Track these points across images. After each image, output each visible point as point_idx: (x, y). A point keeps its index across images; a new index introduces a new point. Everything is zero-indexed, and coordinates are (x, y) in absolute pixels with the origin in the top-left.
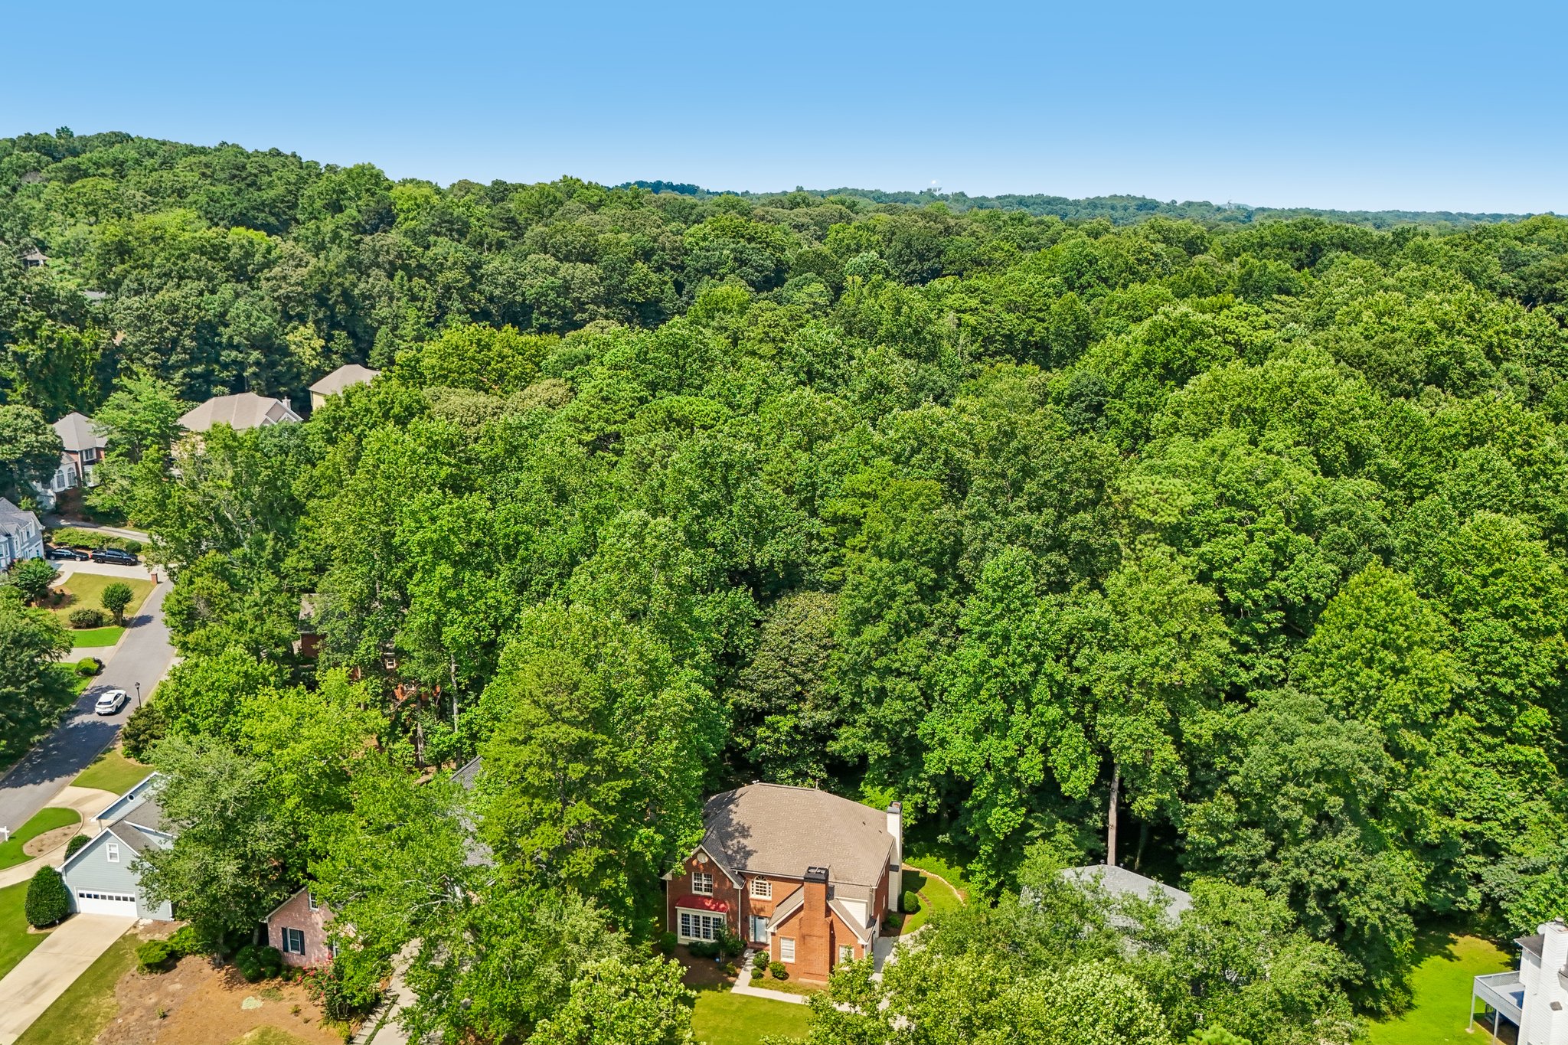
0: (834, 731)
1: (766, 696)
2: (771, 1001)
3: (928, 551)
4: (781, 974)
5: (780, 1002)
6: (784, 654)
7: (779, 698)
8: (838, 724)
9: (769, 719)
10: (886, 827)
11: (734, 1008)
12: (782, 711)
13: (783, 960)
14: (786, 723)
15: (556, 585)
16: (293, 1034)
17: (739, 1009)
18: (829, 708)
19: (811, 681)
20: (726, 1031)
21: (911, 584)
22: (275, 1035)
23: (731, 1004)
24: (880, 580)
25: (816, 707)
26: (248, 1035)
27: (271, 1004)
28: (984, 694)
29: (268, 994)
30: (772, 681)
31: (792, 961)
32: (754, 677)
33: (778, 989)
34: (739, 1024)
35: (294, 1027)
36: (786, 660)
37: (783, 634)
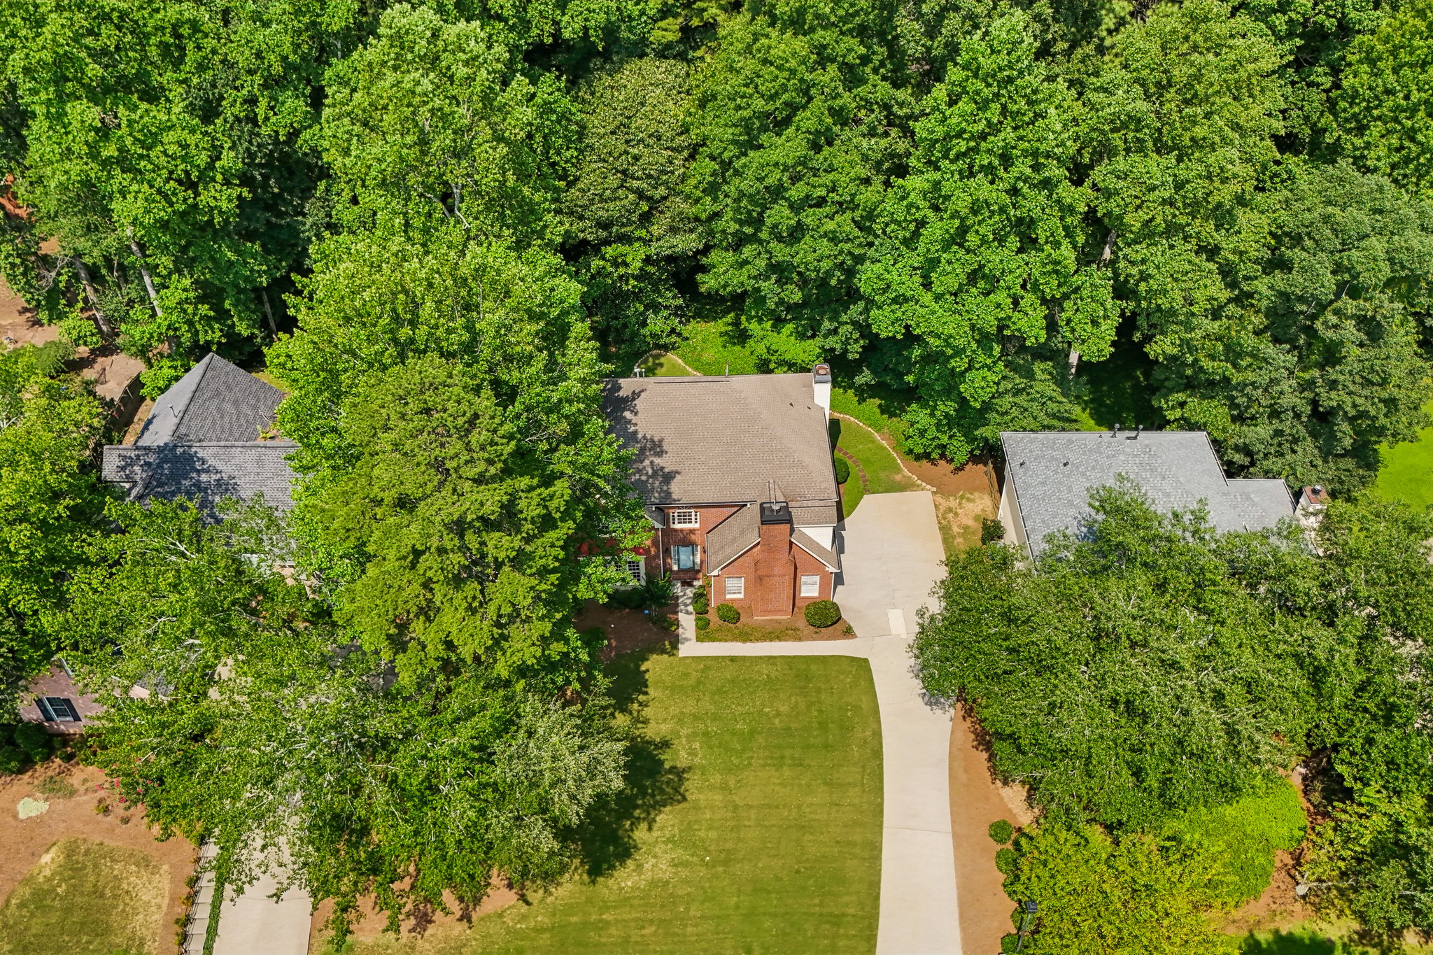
0: (704, 261)
1: (605, 225)
2: (733, 659)
3: (857, 13)
4: (731, 615)
5: (744, 658)
6: (621, 163)
7: (623, 225)
8: (707, 250)
9: (609, 251)
10: (813, 398)
11: (692, 681)
12: (625, 239)
13: (728, 597)
14: (635, 256)
15: (263, 103)
16: (113, 844)
17: (699, 682)
18: (691, 231)
19: (665, 198)
20: (696, 717)
21: (832, 69)
22: (87, 853)
23: (686, 675)
24: (793, 72)
25: (673, 230)
26: (46, 858)
27: (61, 804)
28: (972, 239)
29: (51, 788)
30: (611, 205)
31: (741, 596)
32: (585, 202)
33: (735, 639)
34: (707, 705)
35: (111, 830)
36: (624, 172)
37: (613, 133)
